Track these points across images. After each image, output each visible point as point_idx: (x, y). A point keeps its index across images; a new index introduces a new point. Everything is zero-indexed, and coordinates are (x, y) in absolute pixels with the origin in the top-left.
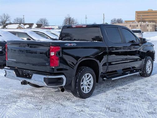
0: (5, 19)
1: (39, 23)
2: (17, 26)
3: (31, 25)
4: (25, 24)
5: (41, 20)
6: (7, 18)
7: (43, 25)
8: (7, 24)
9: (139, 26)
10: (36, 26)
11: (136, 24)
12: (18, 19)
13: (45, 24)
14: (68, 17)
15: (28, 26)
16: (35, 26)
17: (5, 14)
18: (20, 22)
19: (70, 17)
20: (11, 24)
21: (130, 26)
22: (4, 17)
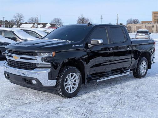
0: (19, 19)
1: (53, 23)
2: (31, 25)
3: (44, 25)
4: (39, 24)
5: (55, 20)
6: (21, 17)
7: (57, 25)
8: (21, 24)
9: (155, 27)
10: (50, 25)
11: (152, 25)
12: (32, 19)
13: (59, 24)
14: (81, 17)
15: (42, 26)
16: (48, 25)
17: (19, 13)
18: (35, 22)
19: (84, 16)
20: (26, 23)
21: (146, 27)
22: (18, 17)
